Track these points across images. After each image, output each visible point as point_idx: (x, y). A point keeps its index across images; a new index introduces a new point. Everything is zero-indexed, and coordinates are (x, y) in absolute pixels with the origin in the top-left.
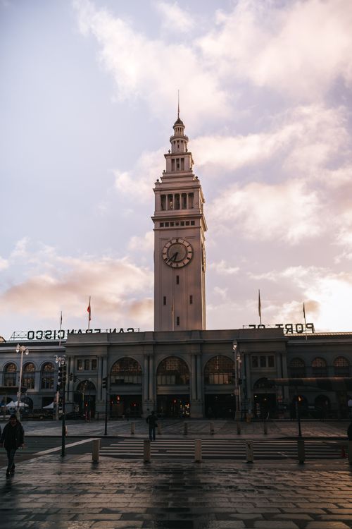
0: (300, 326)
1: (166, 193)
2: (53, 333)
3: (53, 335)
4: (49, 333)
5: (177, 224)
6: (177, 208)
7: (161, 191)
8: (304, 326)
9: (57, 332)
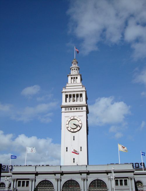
0: (137, 164)
1: (68, 94)
2: (6, 167)
3: (6, 168)
4: (4, 167)
5: (74, 109)
6: (74, 101)
7: (66, 92)
8: (140, 164)
9: (8, 167)
